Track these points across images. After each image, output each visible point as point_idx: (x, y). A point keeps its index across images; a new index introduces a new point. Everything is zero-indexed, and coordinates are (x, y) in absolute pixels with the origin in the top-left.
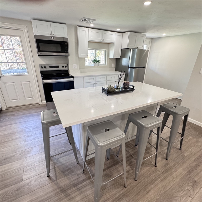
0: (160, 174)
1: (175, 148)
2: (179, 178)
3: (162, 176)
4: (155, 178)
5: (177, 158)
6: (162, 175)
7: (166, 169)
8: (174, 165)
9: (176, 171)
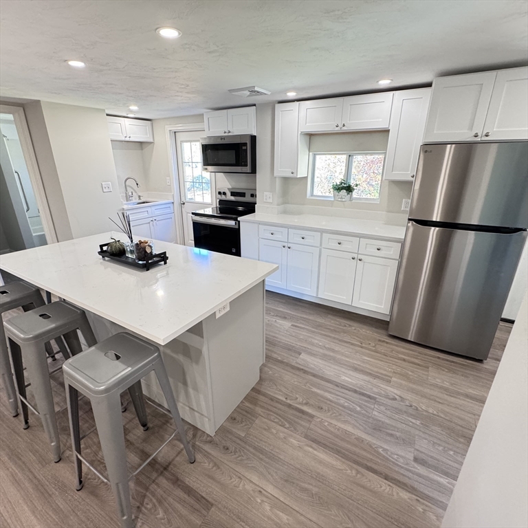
0: (31, 472)
1: (137, 517)
2: (9, 521)
3: (26, 477)
4: (24, 463)
5: (84, 519)
6: (28, 476)
7: (46, 487)
8: (57, 510)
9: (33, 512)
